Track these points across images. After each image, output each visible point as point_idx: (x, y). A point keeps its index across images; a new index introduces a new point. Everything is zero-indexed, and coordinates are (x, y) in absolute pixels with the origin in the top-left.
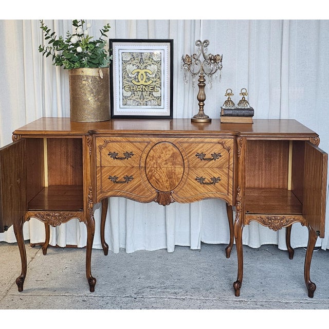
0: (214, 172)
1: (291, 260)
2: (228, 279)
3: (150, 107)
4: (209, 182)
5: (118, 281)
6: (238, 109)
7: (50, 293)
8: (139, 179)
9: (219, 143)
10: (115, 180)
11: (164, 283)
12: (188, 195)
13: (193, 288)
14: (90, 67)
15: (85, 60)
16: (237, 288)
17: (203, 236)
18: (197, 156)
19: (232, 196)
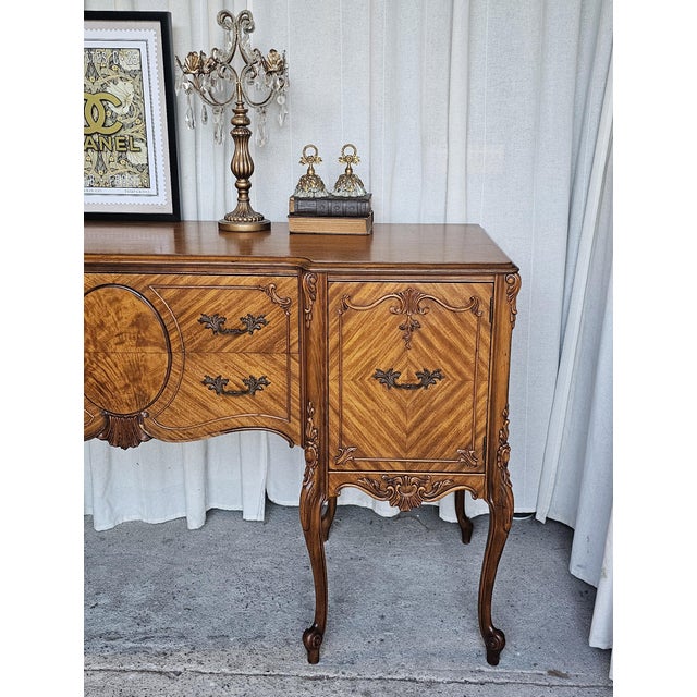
0: (252, 364)
1: (467, 546)
3: (122, 191)
4: (238, 389)
6: (332, 199)
13: (213, 637)
18: (201, 321)
19: (299, 423)
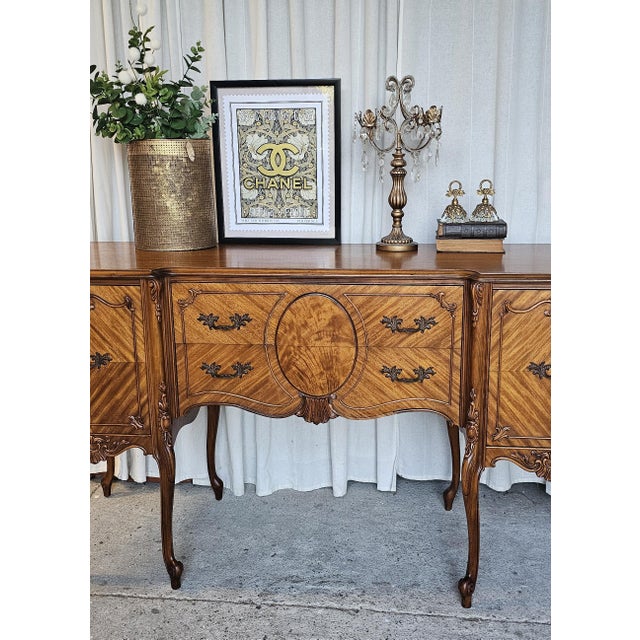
0: (421, 358)
3: (295, 221)
4: (409, 377)
5: (231, 561)
6: (473, 224)
8: (265, 371)
9: (431, 295)
12: (366, 404)
13: (377, 583)
14: (167, 138)
15: (156, 123)
17: (401, 466)
18: (383, 322)
19: (458, 407)
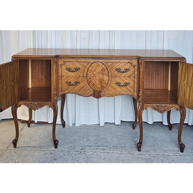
0: (126, 80)
1: (170, 131)
2: (134, 142)
4: (123, 85)
5: (71, 142)
7: (32, 149)
8: (83, 83)
9: (129, 63)
10: (69, 84)
11: (97, 143)
12: (111, 93)
13: (114, 147)
16: (139, 147)
18: (116, 70)
19: (136, 93)
